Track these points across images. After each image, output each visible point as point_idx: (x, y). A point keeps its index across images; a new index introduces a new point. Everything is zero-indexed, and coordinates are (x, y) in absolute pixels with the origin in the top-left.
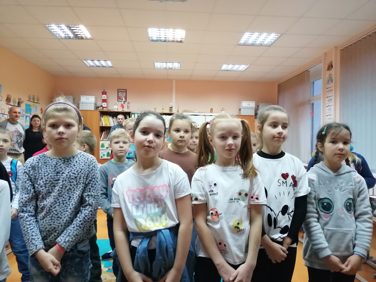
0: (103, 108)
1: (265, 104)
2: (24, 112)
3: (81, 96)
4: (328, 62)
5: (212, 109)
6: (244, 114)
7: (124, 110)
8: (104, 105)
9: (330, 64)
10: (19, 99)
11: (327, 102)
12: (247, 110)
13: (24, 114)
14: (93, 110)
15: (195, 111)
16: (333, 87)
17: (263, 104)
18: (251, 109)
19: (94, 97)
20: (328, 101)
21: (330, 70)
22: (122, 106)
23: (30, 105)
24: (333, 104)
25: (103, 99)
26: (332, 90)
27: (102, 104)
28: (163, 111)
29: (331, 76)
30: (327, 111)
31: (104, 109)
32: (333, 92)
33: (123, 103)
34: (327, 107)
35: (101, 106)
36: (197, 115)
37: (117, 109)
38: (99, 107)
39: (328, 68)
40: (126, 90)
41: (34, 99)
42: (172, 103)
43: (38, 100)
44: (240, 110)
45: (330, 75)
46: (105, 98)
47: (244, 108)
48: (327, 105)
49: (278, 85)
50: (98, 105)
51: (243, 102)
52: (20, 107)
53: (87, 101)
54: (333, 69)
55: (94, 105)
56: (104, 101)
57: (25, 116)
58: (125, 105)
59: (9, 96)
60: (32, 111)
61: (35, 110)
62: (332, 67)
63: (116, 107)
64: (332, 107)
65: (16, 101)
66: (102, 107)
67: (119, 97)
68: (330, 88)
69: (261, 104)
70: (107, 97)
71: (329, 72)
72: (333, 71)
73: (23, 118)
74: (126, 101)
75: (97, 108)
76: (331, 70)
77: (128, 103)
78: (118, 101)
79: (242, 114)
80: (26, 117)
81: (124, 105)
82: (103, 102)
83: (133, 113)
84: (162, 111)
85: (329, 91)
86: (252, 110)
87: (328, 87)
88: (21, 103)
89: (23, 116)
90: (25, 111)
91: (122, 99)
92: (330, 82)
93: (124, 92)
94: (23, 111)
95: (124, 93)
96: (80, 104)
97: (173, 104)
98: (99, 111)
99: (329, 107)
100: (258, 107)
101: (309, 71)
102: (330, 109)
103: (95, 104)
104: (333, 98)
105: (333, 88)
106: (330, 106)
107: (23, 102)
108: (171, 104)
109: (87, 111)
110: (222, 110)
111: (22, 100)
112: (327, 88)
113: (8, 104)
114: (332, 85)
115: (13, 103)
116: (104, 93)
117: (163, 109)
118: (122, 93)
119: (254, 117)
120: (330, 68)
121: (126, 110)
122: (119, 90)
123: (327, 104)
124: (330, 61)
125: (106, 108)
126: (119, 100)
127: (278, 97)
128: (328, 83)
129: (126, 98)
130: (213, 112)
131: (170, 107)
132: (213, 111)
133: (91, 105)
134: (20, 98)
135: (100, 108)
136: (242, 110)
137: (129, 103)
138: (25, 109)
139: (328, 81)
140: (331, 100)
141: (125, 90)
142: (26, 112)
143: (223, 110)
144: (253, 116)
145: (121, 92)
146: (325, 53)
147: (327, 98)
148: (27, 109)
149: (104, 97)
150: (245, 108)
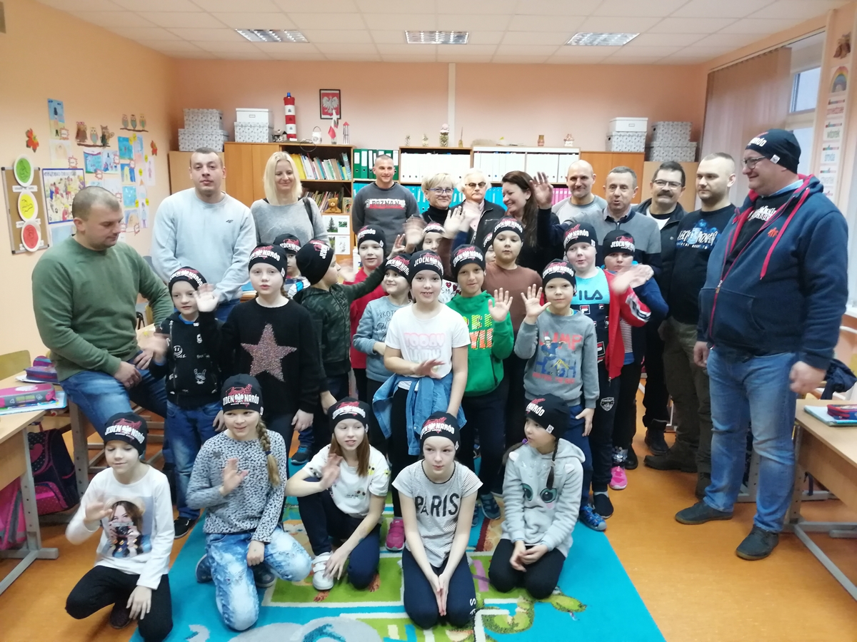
0: (289, 136)
1: (671, 123)
2: (117, 158)
3: (237, 109)
4: (839, 36)
5: (541, 137)
6: (617, 150)
7: (335, 143)
8: (291, 129)
9: (843, 42)
10: (104, 128)
11: (825, 138)
12: (628, 140)
13: (117, 161)
14: (267, 141)
15: (502, 142)
16: (844, 101)
17: (668, 125)
18: (638, 136)
19: (267, 110)
20: (828, 136)
21: (842, 58)
22: (331, 133)
23: (127, 140)
24: (839, 144)
25: (287, 117)
26: (842, 109)
27: (286, 128)
28: (427, 142)
29: (844, 73)
30: (823, 161)
31: (291, 139)
32: (843, 115)
33: (333, 126)
34: (824, 149)
35: (285, 133)
36: (505, 152)
37: (321, 140)
38: (278, 136)
39: (837, 52)
40: (339, 90)
41: (134, 122)
42: (447, 123)
43: (143, 123)
44: (610, 139)
45: (842, 69)
46: (292, 113)
47: (619, 134)
48: (825, 146)
49: (709, 75)
50: (276, 129)
51: (617, 118)
52: (107, 148)
53: (252, 121)
54: (850, 56)
55: (268, 131)
56: (290, 119)
57: (119, 166)
58: (339, 131)
59: (82, 126)
60: (133, 151)
61: (140, 149)
62: (849, 50)
63: (316, 134)
64: (837, 153)
65: (97, 135)
66: (285, 136)
67: (324, 109)
68: (837, 102)
69: (662, 123)
70: (296, 110)
71: (839, 62)
72: (848, 61)
73: (116, 170)
74: (340, 118)
75: (274, 137)
76: (845, 56)
77: (344, 125)
78: (321, 118)
79: (614, 149)
80: (123, 166)
81: (335, 130)
82: (287, 123)
83: (358, 148)
84: (424, 142)
85: (834, 111)
86: (638, 139)
87: (833, 99)
88: (109, 137)
89: (116, 167)
90: (118, 154)
91: (331, 114)
92: (839, 87)
93: (334, 95)
94: (115, 155)
95: (335, 98)
96: (237, 130)
97: (450, 126)
98: (280, 146)
99: (829, 152)
100: (655, 129)
101: (790, 48)
102: (831, 158)
103: (271, 128)
104: (841, 129)
105: (844, 105)
106: (832, 149)
107: (112, 135)
108: (445, 126)
109: (252, 144)
110: (565, 140)
111: (111, 130)
112: (830, 103)
113: (82, 143)
114: (843, 95)
115: (92, 139)
116: (289, 100)
117: (426, 139)
118: (331, 99)
119: (642, 157)
120: (844, 52)
121: (340, 142)
122: (322, 92)
123: (825, 142)
124: (846, 33)
125: (294, 136)
126: (323, 116)
127: (706, 103)
128: (834, 90)
129: (339, 112)
130: (545, 144)
131: (442, 134)
132: (543, 142)
133: (260, 130)
134: (104, 126)
135: (281, 138)
136: (614, 139)
137: (348, 125)
138: (117, 149)
139: (835, 85)
140: (837, 133)
141: (338, 92)
142: (122, 156)
143: (569, 140)
144: (640, 153)
145: (327, 95)
146: (836, 11)
147: (827, 126)
148: (123, 148)
149: (290, 111)
150: (622, 134)
